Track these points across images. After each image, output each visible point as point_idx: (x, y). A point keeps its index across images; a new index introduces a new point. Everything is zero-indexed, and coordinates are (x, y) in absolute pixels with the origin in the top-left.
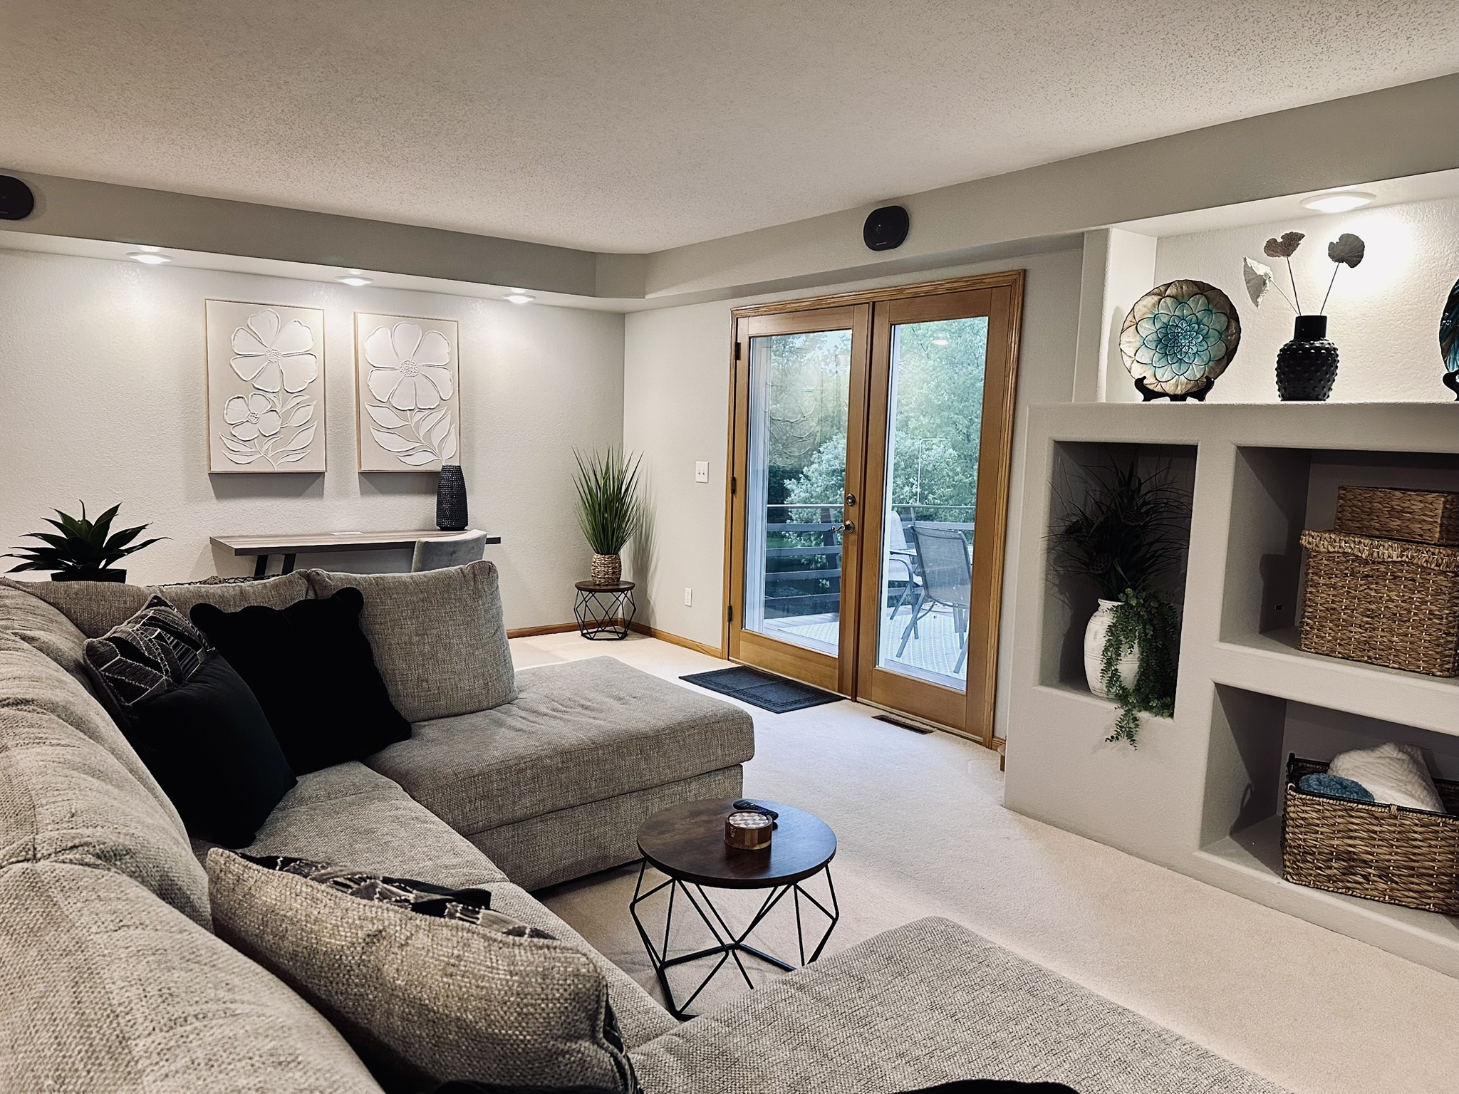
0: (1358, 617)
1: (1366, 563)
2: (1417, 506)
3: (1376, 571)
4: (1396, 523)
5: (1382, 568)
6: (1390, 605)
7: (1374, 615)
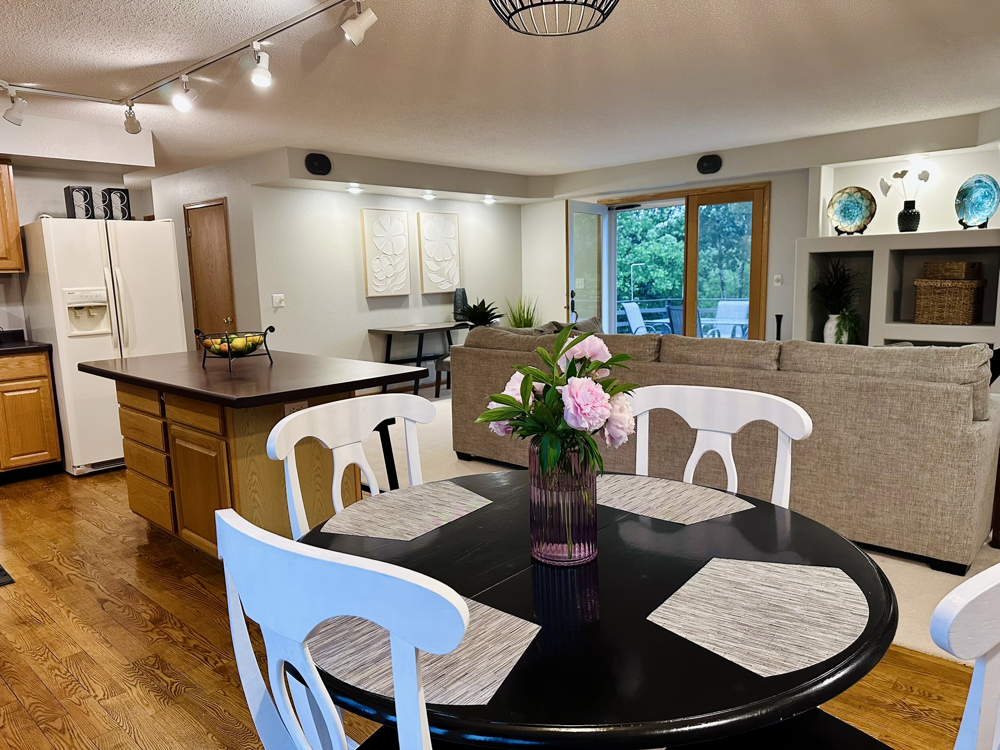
0: (937, 309)
1: (939, 288)
2: (956, 267)
3: (942, 291)
4: (948, 274)
5: (945, 290)
6: (949, 302)
7: (943, 307)
